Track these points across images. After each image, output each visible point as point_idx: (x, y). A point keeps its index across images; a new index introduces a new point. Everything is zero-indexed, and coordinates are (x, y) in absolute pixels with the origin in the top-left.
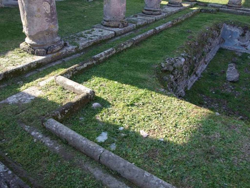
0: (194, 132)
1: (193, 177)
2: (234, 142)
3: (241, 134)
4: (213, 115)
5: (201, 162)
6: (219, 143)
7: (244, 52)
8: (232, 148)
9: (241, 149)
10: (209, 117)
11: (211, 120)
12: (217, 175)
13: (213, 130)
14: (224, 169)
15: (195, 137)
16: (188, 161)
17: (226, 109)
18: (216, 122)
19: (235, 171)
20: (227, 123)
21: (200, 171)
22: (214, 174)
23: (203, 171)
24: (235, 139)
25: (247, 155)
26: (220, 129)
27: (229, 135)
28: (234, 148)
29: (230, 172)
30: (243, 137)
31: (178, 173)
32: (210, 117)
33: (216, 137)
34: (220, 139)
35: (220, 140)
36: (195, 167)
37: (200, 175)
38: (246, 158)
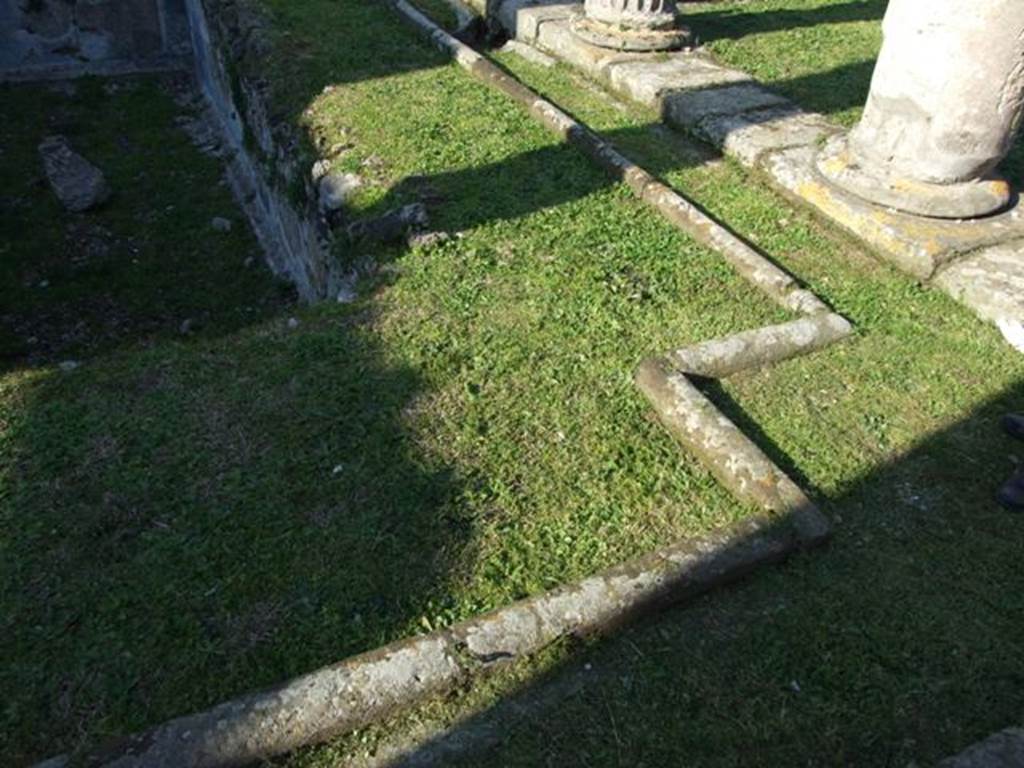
0: (7, 495)
1: (88, 665)
2: (174, 430)
3: (185, 389)
4: (54, 381)
5: (91, 584)
6: (126, 470)
7: (82, 73)
8: (179, 455)
9: (206, 440)
10: (39, 397)
11: (55, 403)
12: (169, 588)
13: (80, 437)
14: (185, 548)
15: (20, 512)
16: (38, 624)
17: (125, 324)
18: (78, 401)
19: (221, 525)
20: (120, 380)
21: (103, 623)
22: (158, 590)
23: (116, 612)
24: (174, 418)
25: (232, 446)
26: (104, 417)
27: (149, 419)
28: (182, 452)
29: (207, 542)
30: (194, 395)
31: (14, 705)
32: (45, 398)
33: (105, 456)
34: (121, 452)
35: (123, 455)
36: (76, 623)
37: (112, 635)
38: (233, 457)
